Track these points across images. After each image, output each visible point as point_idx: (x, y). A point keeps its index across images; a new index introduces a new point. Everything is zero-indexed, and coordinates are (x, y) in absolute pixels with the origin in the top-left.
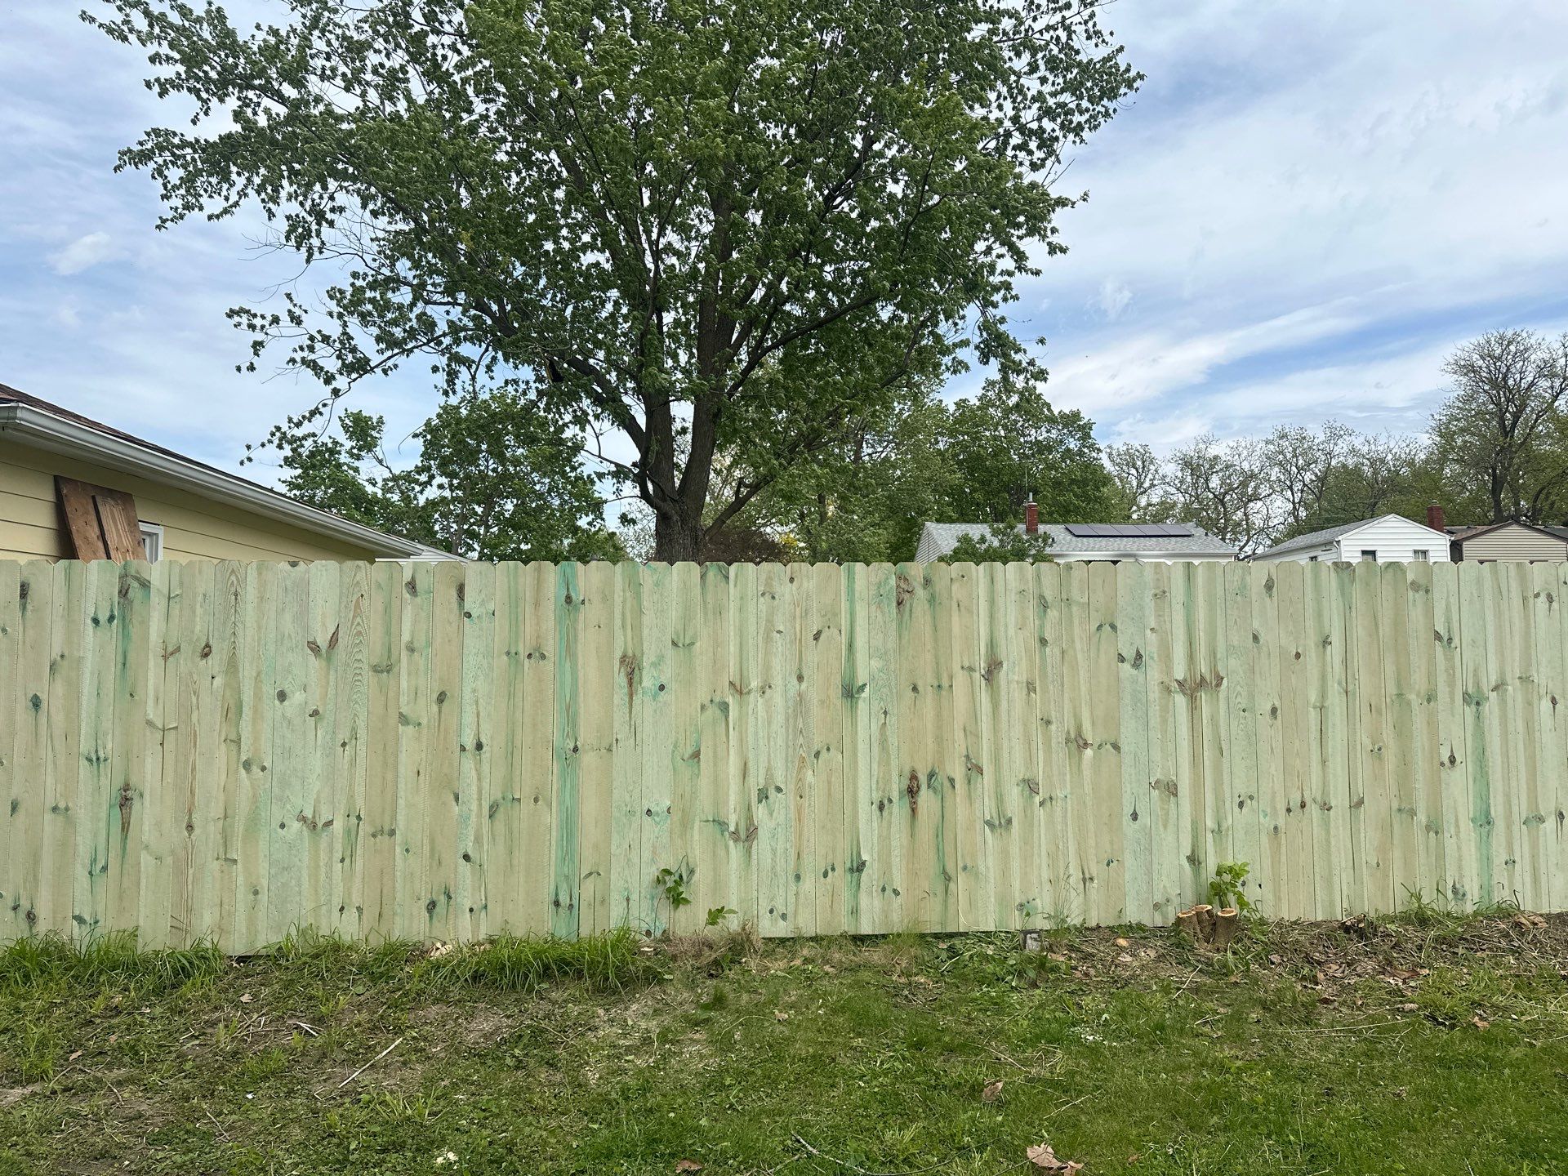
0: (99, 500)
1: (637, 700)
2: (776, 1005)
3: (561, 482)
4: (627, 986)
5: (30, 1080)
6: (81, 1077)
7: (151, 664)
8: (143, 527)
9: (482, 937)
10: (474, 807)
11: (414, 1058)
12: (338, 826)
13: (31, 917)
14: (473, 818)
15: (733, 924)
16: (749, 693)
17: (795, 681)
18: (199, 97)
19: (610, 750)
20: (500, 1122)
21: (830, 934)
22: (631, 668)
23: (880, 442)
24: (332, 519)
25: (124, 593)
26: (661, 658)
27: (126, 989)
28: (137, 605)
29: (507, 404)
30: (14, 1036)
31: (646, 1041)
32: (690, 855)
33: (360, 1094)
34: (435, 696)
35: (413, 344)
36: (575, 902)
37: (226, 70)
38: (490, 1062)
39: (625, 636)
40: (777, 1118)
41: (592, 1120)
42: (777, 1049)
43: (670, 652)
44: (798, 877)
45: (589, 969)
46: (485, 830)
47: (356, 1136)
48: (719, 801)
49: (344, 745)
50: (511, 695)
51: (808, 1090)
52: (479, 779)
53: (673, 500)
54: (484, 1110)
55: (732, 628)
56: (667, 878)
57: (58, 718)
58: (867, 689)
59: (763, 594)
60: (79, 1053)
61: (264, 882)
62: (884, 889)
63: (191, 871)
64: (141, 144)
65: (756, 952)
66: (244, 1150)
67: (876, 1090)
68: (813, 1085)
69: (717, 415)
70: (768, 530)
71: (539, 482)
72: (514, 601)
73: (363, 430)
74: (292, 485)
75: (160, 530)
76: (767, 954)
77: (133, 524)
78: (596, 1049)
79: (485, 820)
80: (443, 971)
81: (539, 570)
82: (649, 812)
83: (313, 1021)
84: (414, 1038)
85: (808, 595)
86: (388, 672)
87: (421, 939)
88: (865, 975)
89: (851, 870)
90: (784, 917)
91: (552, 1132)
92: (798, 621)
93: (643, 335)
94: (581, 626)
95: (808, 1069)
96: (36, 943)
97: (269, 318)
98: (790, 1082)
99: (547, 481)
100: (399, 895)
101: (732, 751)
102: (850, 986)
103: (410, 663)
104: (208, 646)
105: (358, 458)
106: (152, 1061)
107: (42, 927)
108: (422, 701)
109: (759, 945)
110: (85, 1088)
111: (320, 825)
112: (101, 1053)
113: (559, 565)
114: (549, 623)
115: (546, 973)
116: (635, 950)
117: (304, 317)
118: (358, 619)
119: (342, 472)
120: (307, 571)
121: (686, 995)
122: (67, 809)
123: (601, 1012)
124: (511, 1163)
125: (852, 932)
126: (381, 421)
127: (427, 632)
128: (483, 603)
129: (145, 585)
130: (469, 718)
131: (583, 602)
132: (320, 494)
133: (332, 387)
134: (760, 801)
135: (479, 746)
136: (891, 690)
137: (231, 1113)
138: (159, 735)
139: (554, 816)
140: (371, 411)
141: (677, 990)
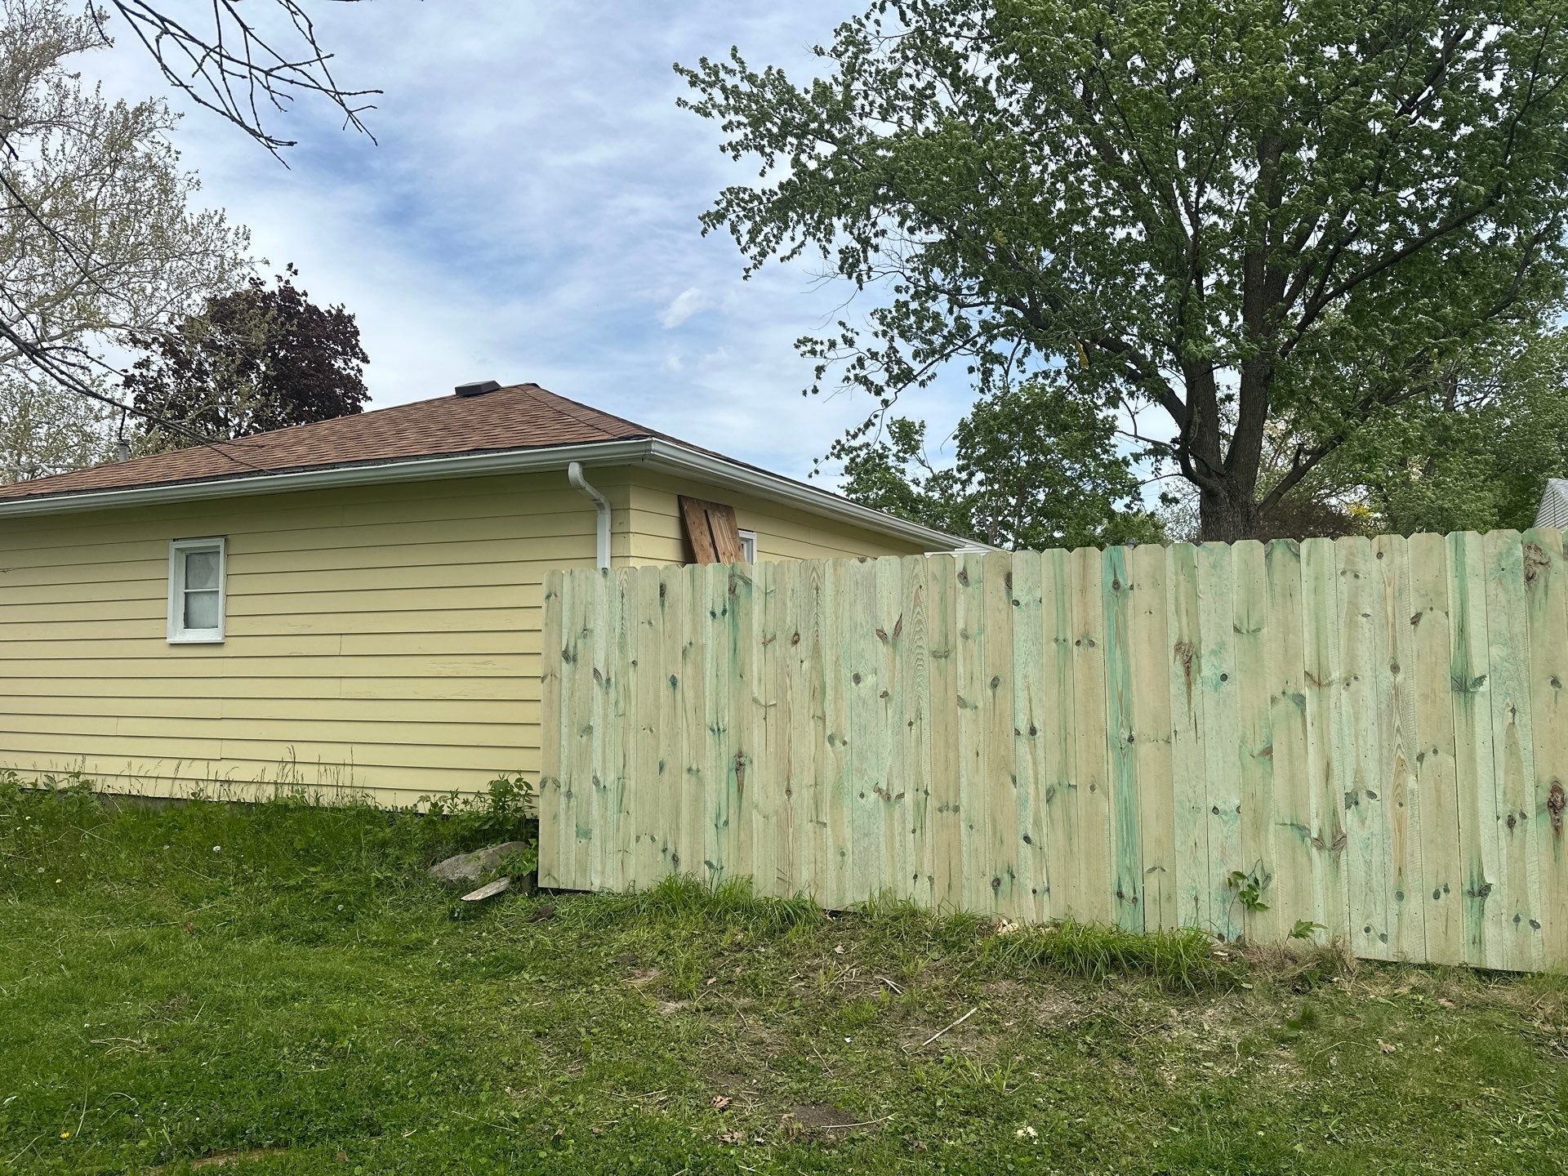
0: (709, 512)
1: (1196, 691)
2: (1379, 1034)
3: (1092, 466)
4: (1201, 989)
5: (680, 997)
6: (716, 1000)
7: (755, 650)
8: (742, 534)
9: (1046, 919)
10: (1032, 791)
11: (989, 1029)
12: (909, 798)
13: (675, 859)
14: (1031, 801)
15: (1321, 939)
16: (1329, 684)
17: (1389, 673)
18: (763, 153)
19: (1168, 742)
20: (1074, 1107)
21: (1444, 962)
22: (1189, 656)
23: (1480, 389)
24: (885, 517)
25: (732, 590)
26: (1222, 645)
27: (746, 929)
28: (742, 600)
29: (1037, 394)
30: (667, 958)
31: (1226, 1049)
32: (1265, 859)
33: (942, 1055)
34: (989, 681)
35: (951, 347)
36: (1139, 896)
37: (786, 124)
38: (1061, 1045)
39: (1180, 623)
40: (1389, 1161)
41: (1171, 1122)
42: (1386, 1084)
43: (1231, 638)
44: (1400, 896)
45: (1159, 966)
46: (1043, 814)
47: (941, 1094)
48: (1297, 800)
49: (910, 724)
50: (1061, 682)
51: (1427, 1136)
52: (1034, 764)
53: (1219, 475)
54: (1060, 1092)
55: (1305, 612)
56: (1240, 882)
57: (690, 694)
58: (1486, 682)
59: (1343, 573)
60: (714, 979)
61: (849, 845)
62: (1517, 919)
63: (791, 830)
64: (717, 203)
65: (1350, 972)
66: (846, 1088)
67: (1519, 1151)
68: (1433, 1131)
69: (1269, 378)
70: (1333, 501)
71: (1070, 469)
72: (1060, 589)
73: (907, 435)
74: (850, 490)
75: (753, 536)
76: (1363, 976)
77: (734, 532)
78: (1171, 1050)
79: (1043, 805)
80: (1011, 948)
81: (1084, 556)
82: (1215, 810)
83: (896, 979)
84: (987, 1010)
85: (1402, 573)
86: (946, 657)
87: (989, 914)
88: (1495, 1016)
89: (1471, 893)
90: (1384, 938)
91: (1130, 1127)
92: (1390, 602)
93: (1183, 302)
94: (1130, 612)
95: (1425, 1112)
96: (681, 882)
97: (827, 344)
98: (1402, 1123)
99: (1077, 466)
100: (965, 869)
101: (1311, 749)
102: (1476, 1027)
103: (965, 647)
104: (797, 634)
105: (904, 460)
106: (769, 995)
107: (683, 868)
108: (977, 685)
109: (1354, 965)
110: (720, 1011)
111: (893, 796)
112: (730, 982)
113: (1105, 551)
114: (1097, 610)
115: (1113, 963)
116: (1208, 952)
117: (856, 339)
118: (918, 609)
119: (891, 474)
120: (874, 566)
121: (1267, 1007)
122: (698, 771)
123: (1174, 1012)
124: (1091, 1150)
125: (1474, 964)
126: (922, 425)
127: (979, 620)
128: (1030, 590)
129: (748, 583)
130: (1021, 704)
131: (1132, 587)
132: (872, 495)
133: (881, 398)
134: (1348, 807)
135: (1033, 731)
136: (1520, 683)
137: (834, 1052)
138: (762, 711)
139: (1112, 805)
140: (913, 418)
141: (1258, 1001)
